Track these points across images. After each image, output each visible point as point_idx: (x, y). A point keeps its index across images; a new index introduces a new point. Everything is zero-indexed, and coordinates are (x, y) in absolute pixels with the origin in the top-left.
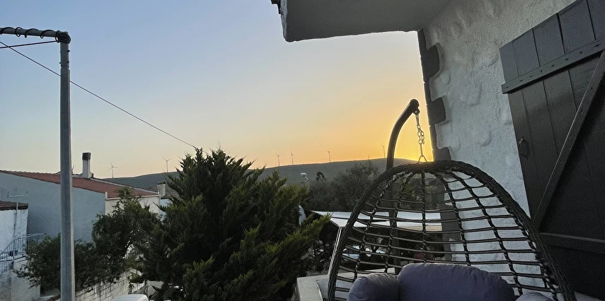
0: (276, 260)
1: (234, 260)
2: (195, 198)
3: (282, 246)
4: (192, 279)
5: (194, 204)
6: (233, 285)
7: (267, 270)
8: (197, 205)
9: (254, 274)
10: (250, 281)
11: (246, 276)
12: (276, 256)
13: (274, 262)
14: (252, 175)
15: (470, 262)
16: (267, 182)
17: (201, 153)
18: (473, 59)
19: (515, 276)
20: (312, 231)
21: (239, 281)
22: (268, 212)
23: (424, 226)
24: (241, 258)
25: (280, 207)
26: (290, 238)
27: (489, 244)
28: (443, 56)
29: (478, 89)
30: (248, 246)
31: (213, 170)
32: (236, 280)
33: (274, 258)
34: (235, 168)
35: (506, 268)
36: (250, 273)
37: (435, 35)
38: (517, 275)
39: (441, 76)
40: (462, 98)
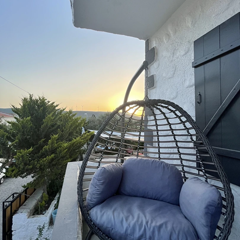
0: (67, 150)
1: (45, 149)
2: (26, 118)
3: (70, 144)
4: (20, 158)
5: (25, 121)
6: (43, 161)
7: (62, 155)
8: (27, 122)
9: (55, 156)
10: (52, 160)
11: (50, 157)
12: (67, 148)
13: (65, 151)
14: (59, 111)
15: (160, 158)
16: (66, 114)
17: (32, 97)
18: (174, 53)
19: (183, 167)
20: (85, 138)
21: (47, 159)
22: (65, 128)
23: (139, 138)
24: (49, 148)
25: (71, 126)
26: (75, 140)
27: (172, 149)
28: (157, 53)
29: (174, 69)
30: (52, 143)
31: (38, 106)
32: (45, 159)
33: (65, 149)
34: (50, 106)
35: (178, 162)
36: (53, 155)
37: (154, 42)
38: (183, 166)
39: (154, 64)
40: (164, 75)
